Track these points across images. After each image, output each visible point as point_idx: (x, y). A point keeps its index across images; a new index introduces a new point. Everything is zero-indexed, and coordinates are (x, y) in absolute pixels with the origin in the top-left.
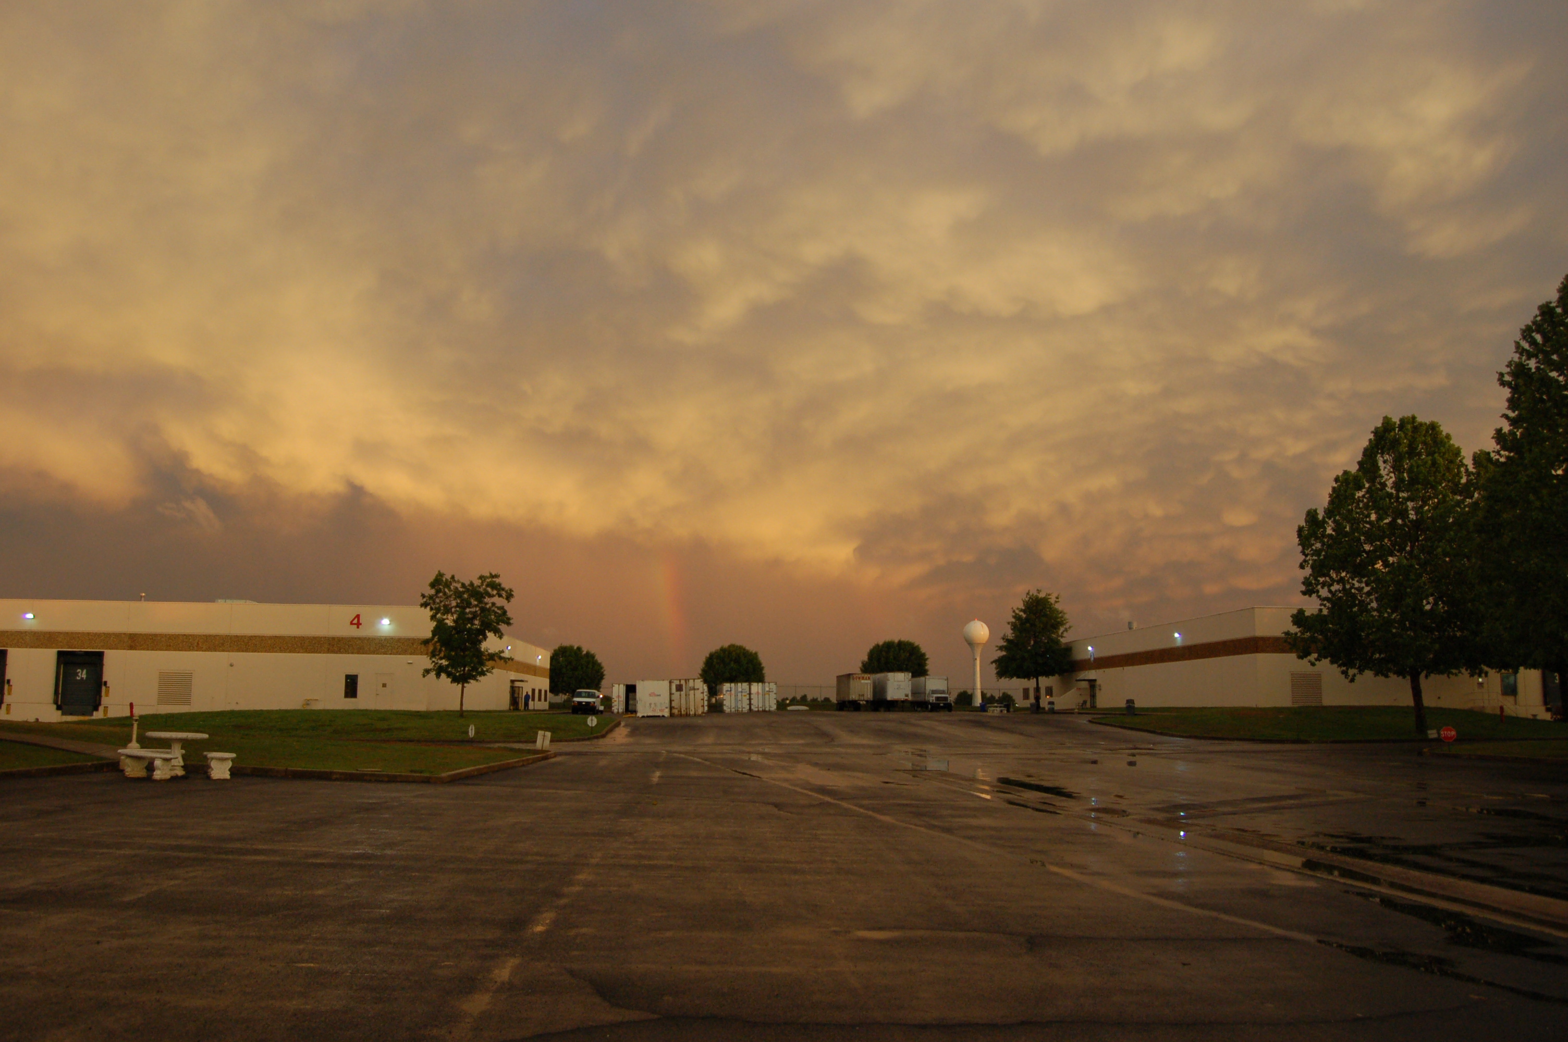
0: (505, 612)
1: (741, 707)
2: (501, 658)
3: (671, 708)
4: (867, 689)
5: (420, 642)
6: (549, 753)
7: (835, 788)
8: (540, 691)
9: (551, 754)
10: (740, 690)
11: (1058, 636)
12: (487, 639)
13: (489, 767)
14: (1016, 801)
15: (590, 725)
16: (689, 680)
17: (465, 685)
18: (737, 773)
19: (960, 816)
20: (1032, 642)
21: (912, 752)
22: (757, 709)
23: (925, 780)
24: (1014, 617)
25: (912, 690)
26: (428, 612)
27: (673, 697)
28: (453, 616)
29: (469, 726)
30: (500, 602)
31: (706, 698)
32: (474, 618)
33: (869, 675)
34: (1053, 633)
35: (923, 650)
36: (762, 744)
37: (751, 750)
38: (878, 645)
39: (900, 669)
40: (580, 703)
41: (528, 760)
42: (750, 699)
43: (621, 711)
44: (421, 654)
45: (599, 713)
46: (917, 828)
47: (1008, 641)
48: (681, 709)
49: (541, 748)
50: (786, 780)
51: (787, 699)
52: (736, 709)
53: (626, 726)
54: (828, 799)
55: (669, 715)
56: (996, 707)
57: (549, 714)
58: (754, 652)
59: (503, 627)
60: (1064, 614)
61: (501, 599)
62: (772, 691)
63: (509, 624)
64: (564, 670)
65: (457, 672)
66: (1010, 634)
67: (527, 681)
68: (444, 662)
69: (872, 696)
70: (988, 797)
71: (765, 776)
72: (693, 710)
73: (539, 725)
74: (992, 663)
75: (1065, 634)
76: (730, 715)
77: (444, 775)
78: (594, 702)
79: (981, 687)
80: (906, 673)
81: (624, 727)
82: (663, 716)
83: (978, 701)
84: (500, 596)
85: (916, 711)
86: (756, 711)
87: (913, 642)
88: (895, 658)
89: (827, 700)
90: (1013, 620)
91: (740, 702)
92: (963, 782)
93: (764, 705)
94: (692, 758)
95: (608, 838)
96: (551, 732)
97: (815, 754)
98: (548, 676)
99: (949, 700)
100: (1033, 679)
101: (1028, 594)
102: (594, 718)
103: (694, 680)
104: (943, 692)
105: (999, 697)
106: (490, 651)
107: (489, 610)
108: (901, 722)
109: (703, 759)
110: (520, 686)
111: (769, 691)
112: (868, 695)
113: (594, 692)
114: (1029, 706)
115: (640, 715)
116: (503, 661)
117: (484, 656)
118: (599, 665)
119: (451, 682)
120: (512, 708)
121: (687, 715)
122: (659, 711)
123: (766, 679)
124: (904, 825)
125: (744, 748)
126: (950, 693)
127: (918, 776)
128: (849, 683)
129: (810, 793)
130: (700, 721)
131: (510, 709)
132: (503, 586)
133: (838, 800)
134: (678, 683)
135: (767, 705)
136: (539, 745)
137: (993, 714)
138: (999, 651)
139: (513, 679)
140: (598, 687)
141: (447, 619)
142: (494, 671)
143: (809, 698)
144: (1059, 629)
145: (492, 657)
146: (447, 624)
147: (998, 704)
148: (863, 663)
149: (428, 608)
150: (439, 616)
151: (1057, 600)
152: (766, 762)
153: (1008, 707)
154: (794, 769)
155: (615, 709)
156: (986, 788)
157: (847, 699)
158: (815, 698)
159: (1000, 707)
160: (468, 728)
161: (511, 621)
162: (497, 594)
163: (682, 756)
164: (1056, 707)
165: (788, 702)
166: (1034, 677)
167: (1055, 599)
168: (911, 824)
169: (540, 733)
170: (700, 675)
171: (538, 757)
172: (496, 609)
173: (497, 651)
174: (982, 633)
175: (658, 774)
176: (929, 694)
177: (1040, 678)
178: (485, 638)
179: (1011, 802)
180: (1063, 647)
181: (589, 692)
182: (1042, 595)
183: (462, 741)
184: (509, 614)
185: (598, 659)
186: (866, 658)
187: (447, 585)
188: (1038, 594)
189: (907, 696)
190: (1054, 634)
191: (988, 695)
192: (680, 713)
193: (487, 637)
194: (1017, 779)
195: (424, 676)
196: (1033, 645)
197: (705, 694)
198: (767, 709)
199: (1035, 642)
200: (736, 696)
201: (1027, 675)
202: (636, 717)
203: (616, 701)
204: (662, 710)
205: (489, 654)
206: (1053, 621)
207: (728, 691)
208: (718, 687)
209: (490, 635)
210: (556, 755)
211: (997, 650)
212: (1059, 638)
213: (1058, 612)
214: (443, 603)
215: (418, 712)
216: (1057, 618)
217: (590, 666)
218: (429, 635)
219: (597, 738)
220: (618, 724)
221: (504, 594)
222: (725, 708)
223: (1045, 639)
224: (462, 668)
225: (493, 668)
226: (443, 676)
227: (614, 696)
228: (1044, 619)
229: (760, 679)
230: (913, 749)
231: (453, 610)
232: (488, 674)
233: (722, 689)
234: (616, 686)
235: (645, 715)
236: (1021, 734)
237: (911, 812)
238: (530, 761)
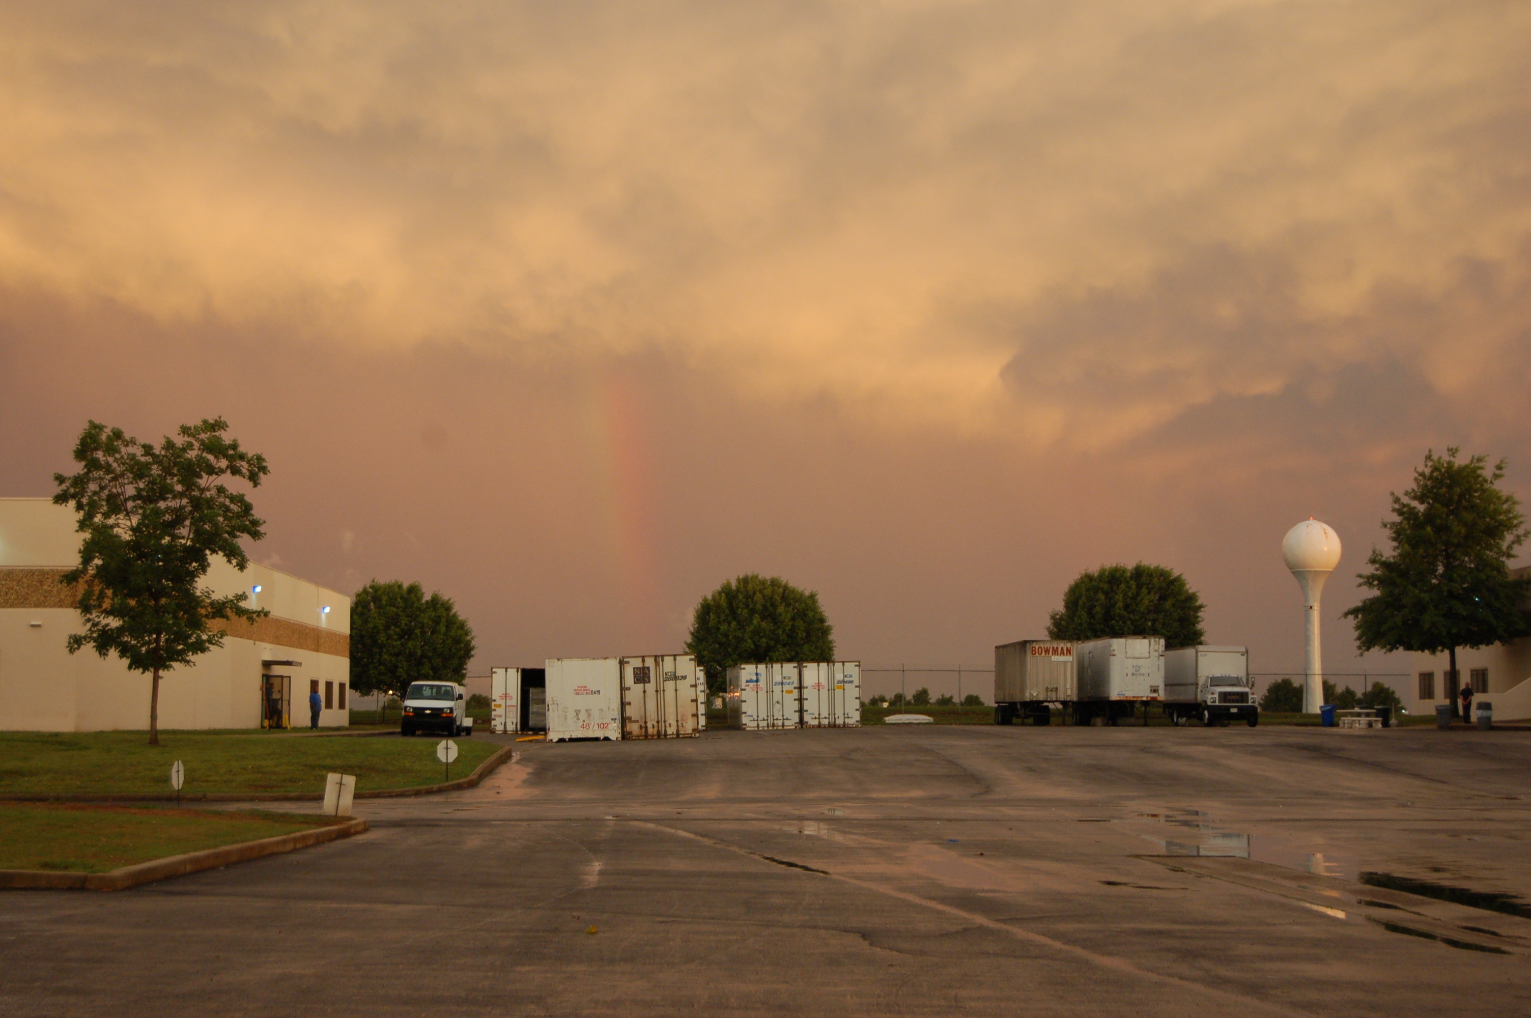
0: (247, 508)
1: (781, 717)
2: (241, 612)
3: (624, 720)
4: (1065, 676)
5: (57, 578)
6: (353, 822)
7: (997, 895)
8: (329, 685)
9: (357, 825)
10: (778, 678)
11: (1501, 553)
12: (209, 570)
13: (217, 856)
14: (1411, 926)
15: (444, 760)
16: (663, 656)
17: (161, 673)
18: (775, 864)
19: (1281, 958)
20: (1441, 569)
21: (1167, 816)
22: (816, 722)
23: (1199, 876)
24: (1400, 513)
25: (1167, 677)
26: (69, 513)
27: (629, 697)
28: (130, 520)
29: (172, 765)
30: (235, 484)
31: (702, 698)
32: (178, 521)
33: (1069, 645)
34: (1489, 547)
35: (1192, 586)
36: (828, 800)
37: (805, 812)
38: (1089, 578)
39: (1139, 631)
40: (419, 711)
41: (304, 837)
42: (801, 700)
43: (511, 728)
44: (60, 604)
45: (464, 734)
46: (1185, 983)
47: (1386, 565)
48: (646, 722)
49: (334, 813)
50: (884, 878)
51: (883, 700)
52: (771, 721)
53: (523, 761)
54: (980, 919)
55: (620, 736)
56: (1359, 715)
57: (350, 736)
58: (807, 593)
59: (243, 541)
60: (1515, 503)
61: (237, 478)
62: (851, 682)
63: (256, 535)
64: (382, 638)
65: (142, 645)
66: (1389, 550)
67: (300, 664)
68: (114, 623)
69: (1075, 692)
70: (1340, 915)
71: (835, 869)
72: (674, 723)
73: (328, 762)
74: (1346, 614)
75: (1516, 549)
76: (757, 734)
77: (119, 872)
78: (451, 709)
79: (1323, 669)
80: (1152, 640)
81: (517, 763)
82: (607, 739)
83: (1315, 702)
84: (235, 471)
85: (1177, 725)
86: (814, 726)
87: (1168, 569)
88: (1126, 607)
89: (972, 700)
90: (1397, 519)
91: (778, 706)
92: (1287, 883)
93: (832, 713)
94: (673, 831)
95: (489, 1009)
96: (356, 775)
97: (950, 820)
98: (347, 653)
99: (1250, 701)
100: (1442, 651)
101: (1429, 457)
102: (451, 743)
103: (675, 656)
104: (1236, 682)
105: (1365, 694)
106: (214, 597)
107: (210, 503)
108: (1144, 750)
109: (696, 833)
110: (285, 675)
111: (844, 682)
112: (1066, 689)
113: (452, 687)
114: (1433, 712)
115: (553, 736)
116: (244, 618)
117: (202, 607)
118: (462, 626)
119: (130, 667)
120: (266, 723)
121: (661, 736)
122: (596, 727)
123: (837, 654)
124: (1155, 977)
125: (788, 809)
126: (1253, 685)
127: (1185, 869)
128: (1023, 664)
129: (940, 907)
130: (687, 750)
131: (263, 727)
132: (242, 449)
133: (1004, 921)
134: (637, 663)
135: (839, 712)
136: (329, 804)
137: (1351, 732)
138: (1365, 588)
139: (268, 658)
140: (458, 675)
141: (118, 525)
142: (226, 640)
143: (934, 697)
144: (1502, 538)
145: (220, 609)
146: (117, 536)
147: (1361, 708)
148: (1053, 618)
149: (72, 504)
150: (98, 519)
151: (1498, 472)
152: (838, 838)
153: (1385, 715)
154: (902, 854)
155: (498, 724)
156: (1334, 894)
157: (1018, 698)
158: (947, 696)
159: (1368, 715)
160: (171, 769)
161: (261, 529)
162: (227, 467)
163: (651, 826)
164: (1497, 716)
165: (885, 705)
166: (1445, 646)
167: (1494, 470)
168: (1171, 975)
169: (332, 778)
170: (689, 646)
171: (328, 833)
172: (227, 502)
173: (230, 597)
174: (1325, 549)
175: (597, 866)
176: (1205, 686)
177: (1459, 650)
178: (204, 567)
179: (1392, 927)
180: (1511, 578)
181: (439, 687)
182: (1461, 461)
183: (157, 799)
184: (257, 513)
185: (458, 613)
186: (1060, 607)
187: (111, 449)
188: (1452, 459)
189: (1155, 690)
190: (1491, 551)
191: (1340, 689)
192: (643, 730)
193: (209, 565)
194: (1412, 877)
195: (72, 651)
196: (1442, 576)
197: (701, 688)
198: (840, 722)
199: (1448, 567)
200: (770, 692)
201: (1430, 644)
202: (544, 741)
203: (500, 706)
204: (603, 726)
205: (212, 604)
206: (1488, 520)
207: (751, 681)
208: (729, 674)
209: (216, 560)
210: (367, 827)
211: (1360, 585)
212: (1504, 559)
213: (1499, 498)
214: (106, 492)
215: (57, 735)
216: (1497, 512)
217: (443, 629)
218: (73, 561)
219: (459, 787)
220: (505, 758)
221: (244, 466)
222: (745, 720)
223: (1471, 561)
224: (154, 636)
225: (223, 634)
226: (113, 653)
227: (496, 693)
228: (1469, 516)
229: (824, 655)
230: (1170, 808)
231: (130, 504)
232: (212, 647)
233: (737, 678)
234: (500, 672)
235: (567, 736)
236: (1418, 776)
237: (1169, 950)
238: (311, 842)
